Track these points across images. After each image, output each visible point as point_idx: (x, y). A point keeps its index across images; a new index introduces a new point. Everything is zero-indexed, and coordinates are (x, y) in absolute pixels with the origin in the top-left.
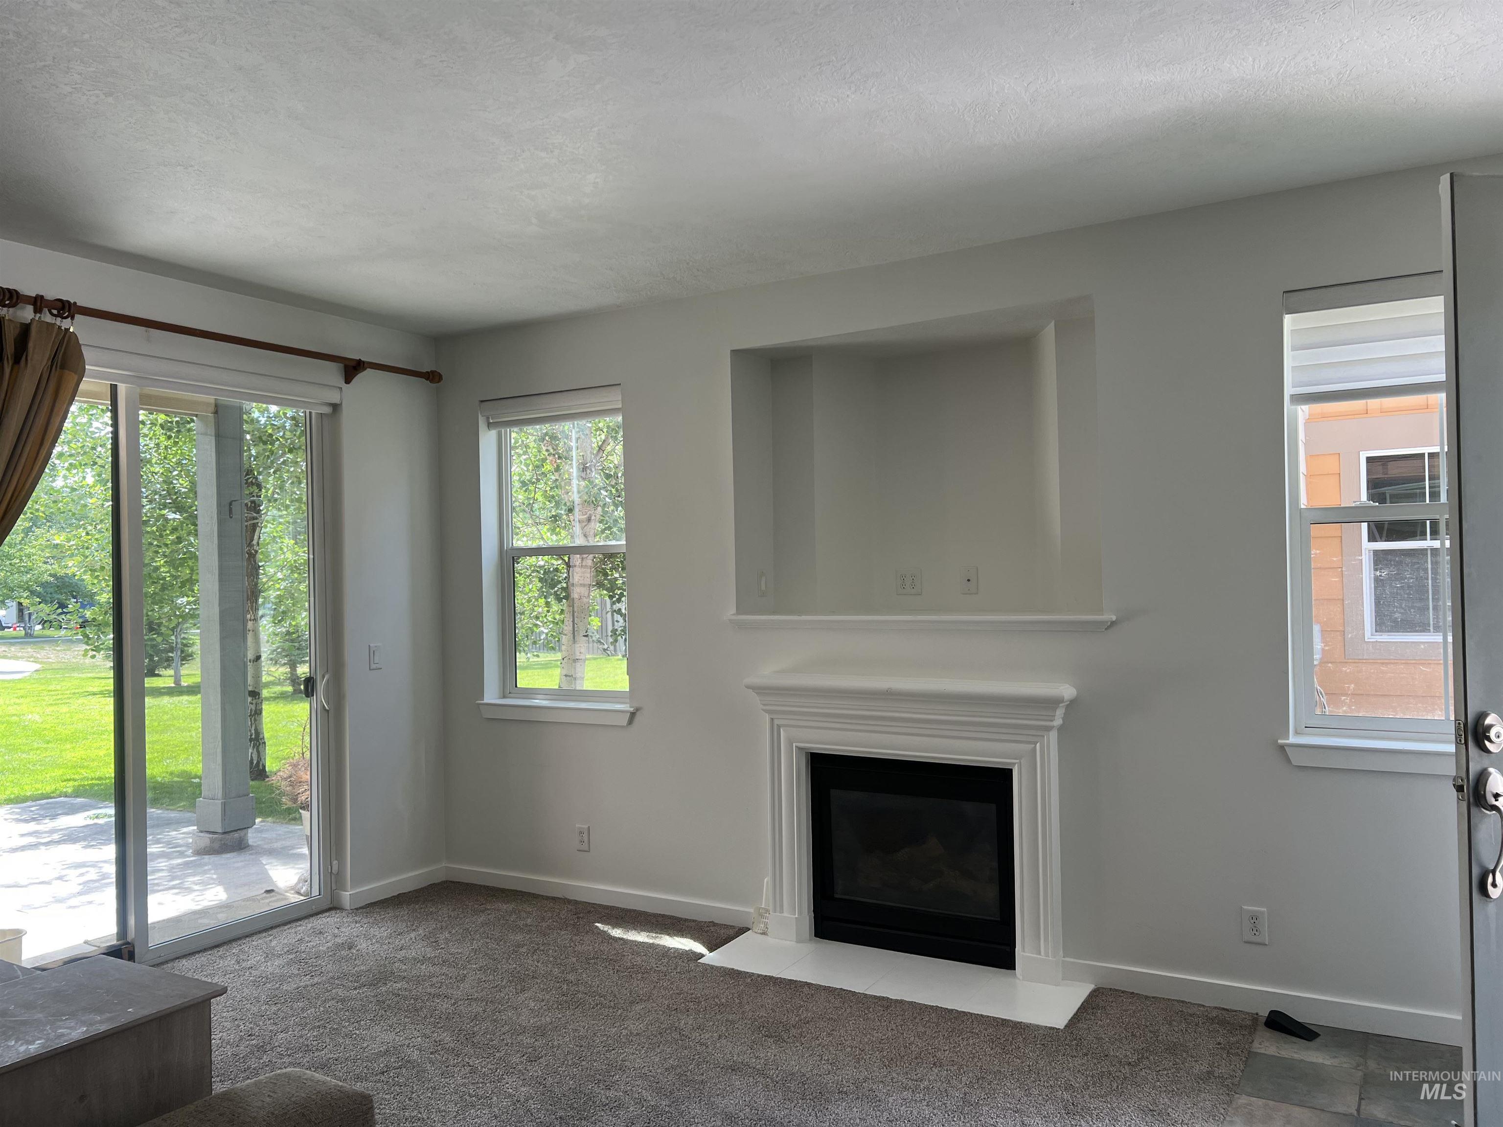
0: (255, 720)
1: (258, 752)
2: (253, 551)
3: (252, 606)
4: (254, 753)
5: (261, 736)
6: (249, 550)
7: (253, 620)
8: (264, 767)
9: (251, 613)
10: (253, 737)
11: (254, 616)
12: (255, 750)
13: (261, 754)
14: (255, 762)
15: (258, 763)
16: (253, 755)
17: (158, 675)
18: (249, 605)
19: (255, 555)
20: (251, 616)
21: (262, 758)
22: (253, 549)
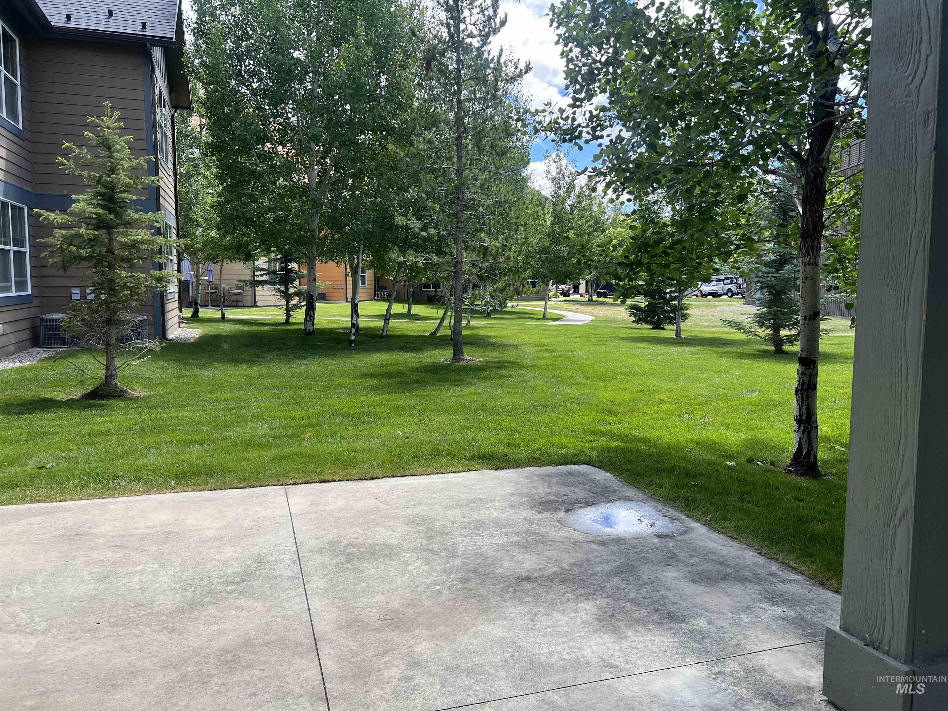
0: (808, 396)
1: (809, 437)
2: (821, 169)
3: (813, 246)
4: (804, 440)
5: (814, 418)
6: (816, 167)
7: (813, 264)
8: (815, 457)
9: (811, 254)
10: (804, 418)
11: (815, 258)
12: (806, 435)
13: (813, 441)
14: (805, 452)
15: (809, 452)
16: (802, 442)
17: (663, 329)
18: (810, 243)
19: (823, 174)
20: (810, 258)
21: (814, 446)
22: (822, 166)
